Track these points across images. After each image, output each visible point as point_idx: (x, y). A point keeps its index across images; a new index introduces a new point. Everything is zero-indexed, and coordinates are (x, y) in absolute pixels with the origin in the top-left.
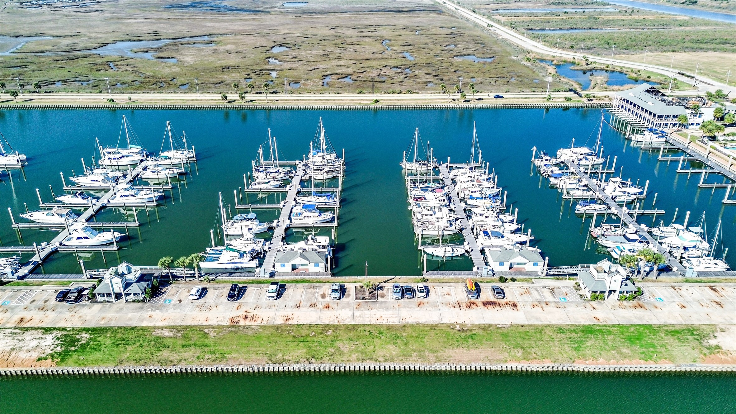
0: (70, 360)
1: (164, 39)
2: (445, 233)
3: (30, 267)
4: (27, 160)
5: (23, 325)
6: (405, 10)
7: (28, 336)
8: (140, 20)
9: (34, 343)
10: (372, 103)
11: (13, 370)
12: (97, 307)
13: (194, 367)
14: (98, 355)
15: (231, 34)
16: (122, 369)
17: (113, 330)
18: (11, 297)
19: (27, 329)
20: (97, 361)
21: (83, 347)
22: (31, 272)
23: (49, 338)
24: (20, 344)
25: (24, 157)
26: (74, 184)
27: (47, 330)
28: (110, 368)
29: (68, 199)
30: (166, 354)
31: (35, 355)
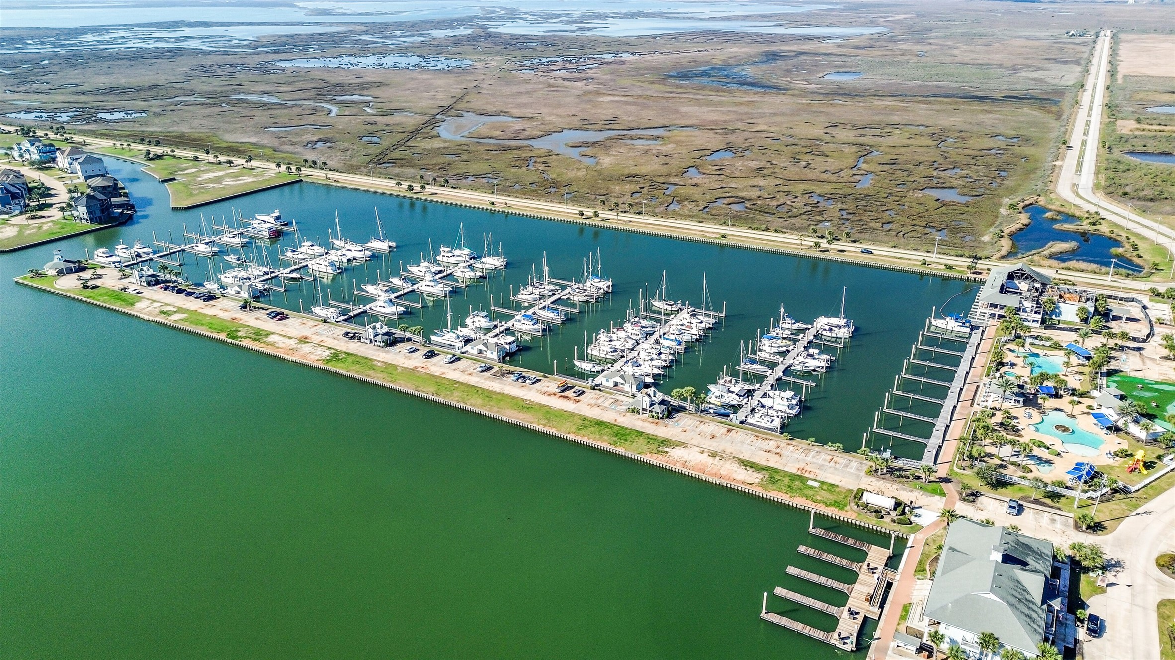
0: (330, 364)
1: (613, 130)
2: (608, 356)
3: (346, 317)
4: (396, 247)
5: (321, 344)
6: (998, 95)
7: (320, 349)
8: (617, 98)
9: (320, 352)
10: (718, 239)
11: (305, 361)
12: (360, 343)
13: (379, 382)
14: (342, 365)
15: (693, 127)
16: (349, 374)
17: (357, 356)
18: (325, 330)
19: (321, 346)
20: (340, 367)
21: (339, 359)
22: (345, 320)
23: (328, 352)
24: (314, 351)
25: (393, 244)
26: (408, 271)
27: (329, 348)
28: (344, 372)
29: (396, 281)
30: (371, 373)
31: (317, 358)
